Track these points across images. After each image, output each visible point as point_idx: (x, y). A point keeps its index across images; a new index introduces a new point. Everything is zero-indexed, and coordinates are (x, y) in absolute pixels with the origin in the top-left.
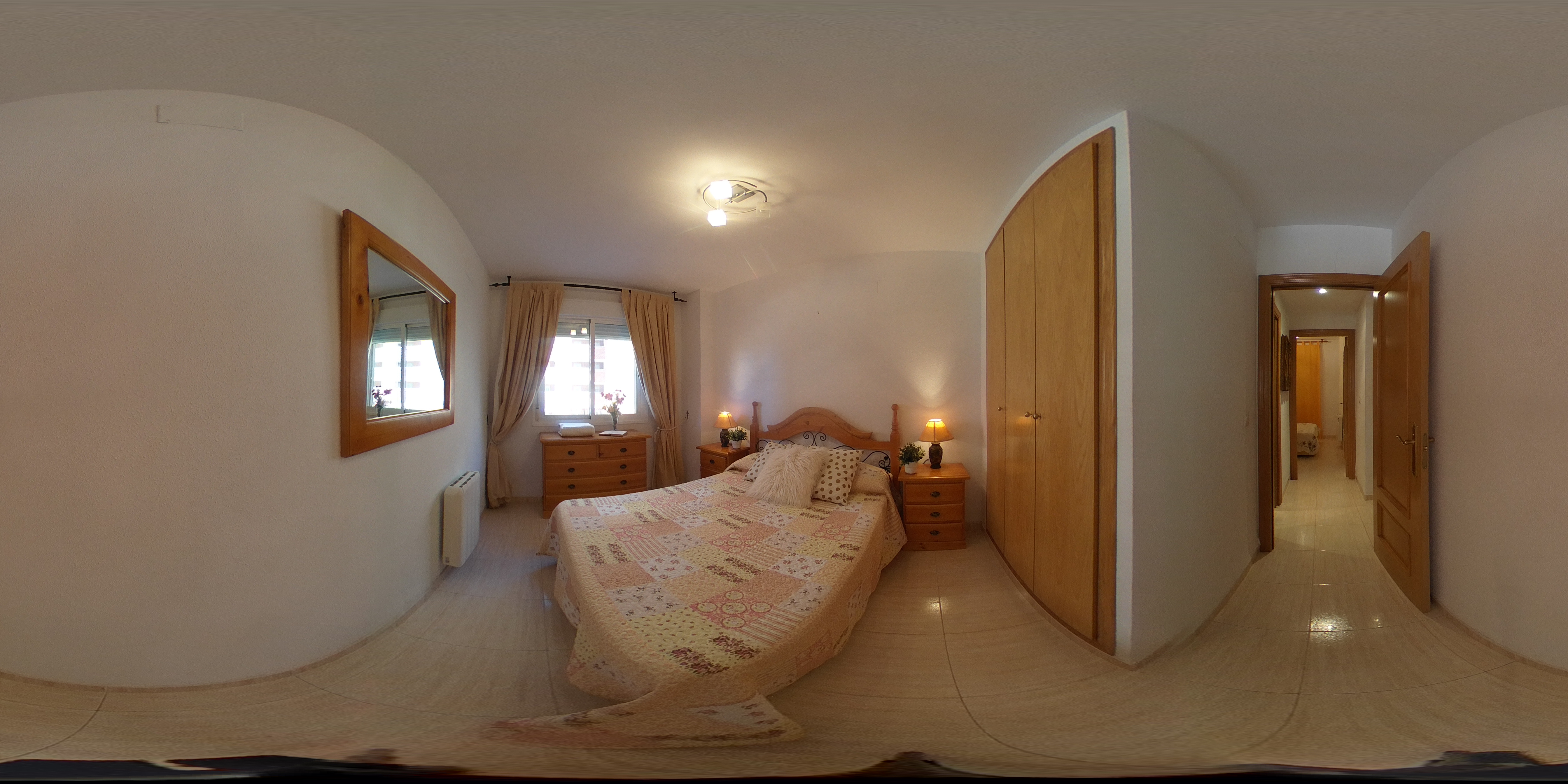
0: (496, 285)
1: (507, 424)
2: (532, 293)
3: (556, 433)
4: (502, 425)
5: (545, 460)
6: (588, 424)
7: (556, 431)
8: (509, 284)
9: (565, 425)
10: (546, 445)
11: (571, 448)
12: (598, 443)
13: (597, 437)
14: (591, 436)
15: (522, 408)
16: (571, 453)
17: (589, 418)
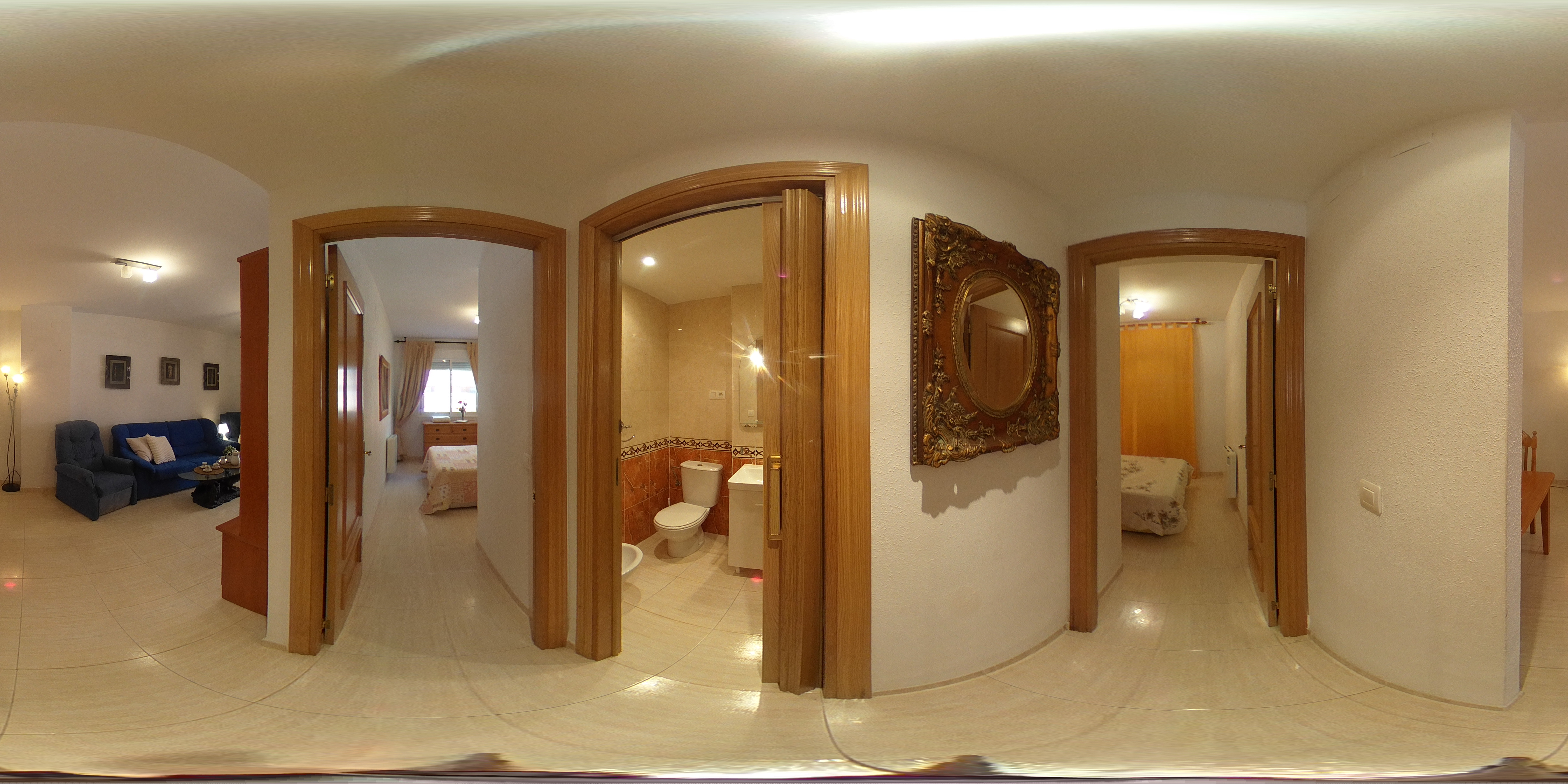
0: (398, 342)
1: (405, 416)
2: (418, 347)
3: (431, 421)
4: (402, 416)
5: (425, 434)
6: (448, 417)
7: (431, 419)
8: (405, 342)
9: (434, 417)
10: (425, 426)
11: (438, 428)
12: (451, 426)
13: (452, 423)
14: (448, 422)
15: (413, 408)
16: (438, 430)
17: (449, 414)
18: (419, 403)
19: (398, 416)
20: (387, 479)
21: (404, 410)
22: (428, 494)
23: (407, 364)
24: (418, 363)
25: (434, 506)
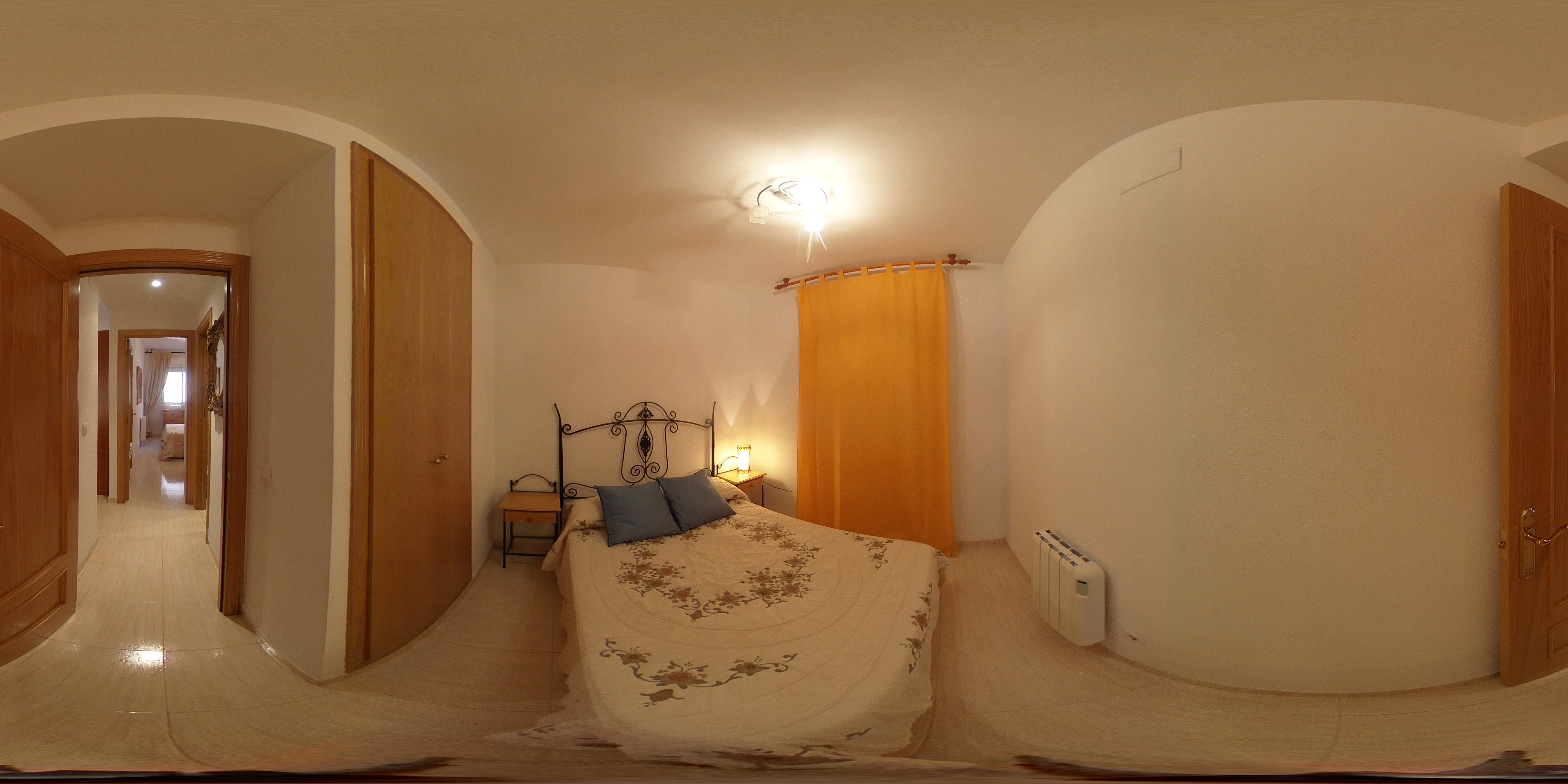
0: (147, 352)
1: (151, 405)
2: (160, 356)
3: (166, 409)
4: (149, 405)
5: (163, 417)
8: (152, 352)
9: (170, 405)
10: (163, 413)
11: (169, 414)
15: (156, 399)
17: (180, 403)
18: (161, 395)
19: (147, 405)
20: (140, 446)
21: (151, 400)
22: (163, 448)
23: (152, 369)
24: (160, 369)
25: (165, 455)
